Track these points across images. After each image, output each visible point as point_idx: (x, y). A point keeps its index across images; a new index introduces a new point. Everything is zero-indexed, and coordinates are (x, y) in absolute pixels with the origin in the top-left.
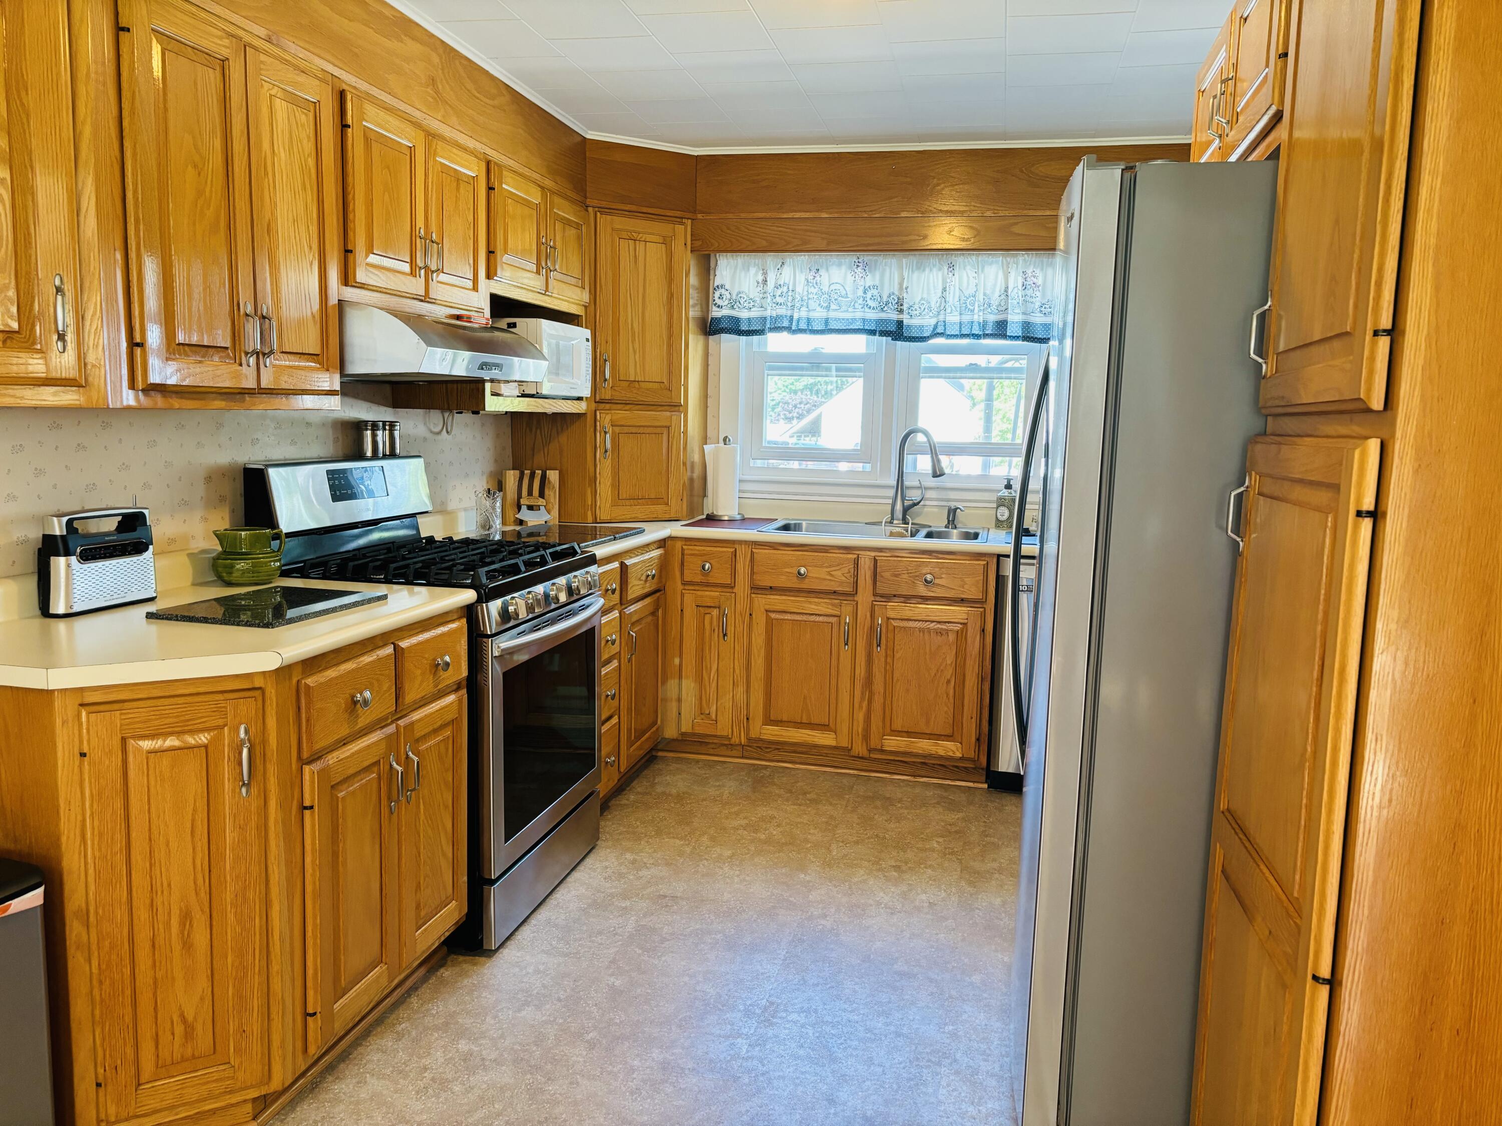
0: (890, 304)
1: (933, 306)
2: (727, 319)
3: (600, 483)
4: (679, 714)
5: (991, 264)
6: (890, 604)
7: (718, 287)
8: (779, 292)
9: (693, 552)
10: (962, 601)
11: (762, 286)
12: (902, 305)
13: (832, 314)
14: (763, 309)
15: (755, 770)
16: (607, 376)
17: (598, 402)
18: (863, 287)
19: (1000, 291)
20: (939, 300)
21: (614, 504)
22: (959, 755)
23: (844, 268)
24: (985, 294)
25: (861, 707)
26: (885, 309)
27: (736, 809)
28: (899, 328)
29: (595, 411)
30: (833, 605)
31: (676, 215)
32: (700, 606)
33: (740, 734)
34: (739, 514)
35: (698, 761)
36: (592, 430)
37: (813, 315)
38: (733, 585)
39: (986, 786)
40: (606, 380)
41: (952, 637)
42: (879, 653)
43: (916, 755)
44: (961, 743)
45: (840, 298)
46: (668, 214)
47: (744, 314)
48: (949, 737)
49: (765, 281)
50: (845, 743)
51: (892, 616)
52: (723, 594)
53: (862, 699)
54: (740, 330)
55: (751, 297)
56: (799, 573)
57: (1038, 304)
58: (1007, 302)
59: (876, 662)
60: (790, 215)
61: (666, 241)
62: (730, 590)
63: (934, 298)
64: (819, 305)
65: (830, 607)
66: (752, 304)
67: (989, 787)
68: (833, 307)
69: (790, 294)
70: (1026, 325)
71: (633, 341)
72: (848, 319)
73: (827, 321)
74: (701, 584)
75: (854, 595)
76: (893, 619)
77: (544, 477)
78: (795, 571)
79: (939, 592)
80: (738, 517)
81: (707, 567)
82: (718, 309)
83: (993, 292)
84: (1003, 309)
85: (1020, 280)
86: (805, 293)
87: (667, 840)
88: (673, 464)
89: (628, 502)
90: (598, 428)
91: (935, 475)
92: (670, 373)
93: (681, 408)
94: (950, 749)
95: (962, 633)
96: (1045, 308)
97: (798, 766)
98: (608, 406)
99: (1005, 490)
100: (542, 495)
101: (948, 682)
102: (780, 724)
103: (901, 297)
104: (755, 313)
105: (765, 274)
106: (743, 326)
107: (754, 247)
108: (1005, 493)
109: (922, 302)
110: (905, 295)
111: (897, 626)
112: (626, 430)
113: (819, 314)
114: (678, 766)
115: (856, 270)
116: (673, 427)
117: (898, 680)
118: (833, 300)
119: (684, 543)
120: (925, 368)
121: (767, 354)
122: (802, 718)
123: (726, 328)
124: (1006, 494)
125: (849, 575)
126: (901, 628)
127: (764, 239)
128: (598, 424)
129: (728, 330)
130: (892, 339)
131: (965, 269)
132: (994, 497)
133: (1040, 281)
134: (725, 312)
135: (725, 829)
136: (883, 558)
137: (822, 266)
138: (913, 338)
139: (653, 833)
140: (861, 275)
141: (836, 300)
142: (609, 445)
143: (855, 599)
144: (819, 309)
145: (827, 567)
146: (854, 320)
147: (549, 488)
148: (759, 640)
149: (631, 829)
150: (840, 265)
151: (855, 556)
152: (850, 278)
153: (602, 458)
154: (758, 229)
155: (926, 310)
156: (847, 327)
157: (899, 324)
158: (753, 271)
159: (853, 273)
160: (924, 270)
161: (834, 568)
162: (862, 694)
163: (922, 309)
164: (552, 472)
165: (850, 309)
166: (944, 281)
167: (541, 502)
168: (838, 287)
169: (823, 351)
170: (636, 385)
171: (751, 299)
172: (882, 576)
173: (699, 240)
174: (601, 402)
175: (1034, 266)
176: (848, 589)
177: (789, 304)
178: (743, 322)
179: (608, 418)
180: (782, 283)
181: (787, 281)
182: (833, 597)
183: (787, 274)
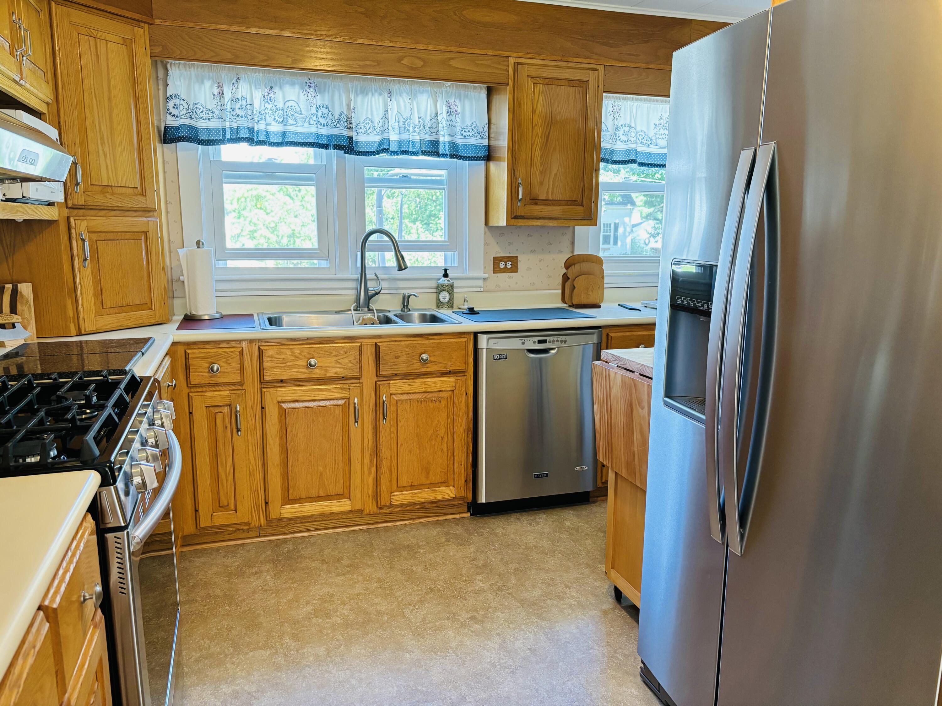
0: (342, 122)
1: (376, 125)
2: (186, 128)
3: (81, 293)
4: (196, 511)
5: (423, 92)
6: (392, 382)
7: (171, 96)
8: (238, 105)
9: (198, 356)
10: (449, 373)
11: (218, 99)
12: (351, 123)
13: (290, 128)
14: (221, 120)
15: (277, 546)
16: (80, 180)
17: (70, 208)
18: (315, 105)
19: (430, 116)
20: (381, 121)
21: (98, 314)
22: (453, 496)
23: (297, 87)
24: (419, 117)
25: (370, 473)
26: (337, 126)
27: (290, 596)
28: (350, 144)
29: (68, 218)
30: (342, 389)
31: (134, 17)
32: (209, 407)
33: (259, 518)
34: (217, 312)
35: (217, 550)
36: (66, 237)
37: (271, 129)
38: (243, 382)
39: (468, 514)
40: (77, 184)
41: (444, 403)
42: (384, 424)
43: (417, 504)
44: (454, 487)
45: (296, 114)
46: (127, 15)
47: (202, 125)
48: (444, 483)
49: (221, 94)
50: (358, 506)
51: (394, 392)
52: (233, 392)
53: (371, 465)
54: (199, 140)
55: (209, 107)
56: (310, 365)
57: (458, 128)
58: (437, 125)
59: (383, 432)
60: (254, 30)
61: (127, 43)
62: (240, 387)
63: (377, 119)
64: (274, 119)
65: (340, 391)
66: (211, 115)
67: (471, 515)
68: (291, 121)
69: (248, 107)
70: (453, 145)
71: (103, 144)
72: (304, 134)
73: (284, 134)
74: (210, 385)
75: (359, 378)
76: (394, 394)
77: (15, 292)
78: (304, 363)
79: (432, 368)
80: (218, 316)
81: (215, 369)
82: (174, 119)
83: (426, 116)
84: (435, 130)
85: (445, 109)
86: (263, 108)
87: (251, 654)
88: (154, 270)
89: (112, 311)
90: (74, 235)
91: (400, 269)
92: (142, 178)
93: (155, 214)
94: (448, 492)
95: (451, 398)
96: (465, 131)
97: (313, 533)
98: (81, 212)
99: (444, 278)
100: (13, 310)
101: (442, 439)
102: (298, 502)
103: (350, 116)
104: (212, 124)
105: (220, 86)
106: (202, 136)
107: (218, 59)
108: (443, 280)
109: (368, 121)
110: (353, 115)
111: (399, 400)
112: (103, 236)
113: (275, 128)
114: (202, 560)
115: (308, 90)
116: (151, 233)
117: (402, 445)
118: (290, 115)
119: (186, 347)
120: (368, 178)
121: (221, 161)
122: (318, 493)
123: (187, 137)
124: (446, 281)
125: (355, 361)
126: (402, 401)
127: (228, 52)
128: (73, 231)
129: (189, 139)
130: (345, 153)
131: (401, 96)
132: (433, 284)
133: (459, 110)
134: (183, 121)
135: (298, 622)
136: (384, 344)
137: (276, 85)
138: (361, 152)
139: (231, 650)
140: (313, 95)
141: (292, 115)
142: (88, 254)
143: (361, 381)
144: (274, 123)
145: (335, 356)
146: (310, 134)
147: (22, 303)
148: (273, 429)
149: (204, 652)
150: (293, 84)
151: (359, 344)
152: (303, 97)
153: (82, 268)
154: (221, 41)
155: (371, 129)
156: (305, 141)
157: (350, 140)
158: (208, 84)
159: (305, 92)
160: (367, 94)
161: (342, 357)
162: (371, 461)
163: (368, 128)
164: (24, 285)
165: (306, 125)
166: (386, 105)
167: (15, 318)
168: (293, 104)
169: (276, 161)
170: (109, 190)
171: (209, 110)
172: (385, 360)
173: (159, 46)
174: (74, 208)
175: (455, 98)
176: (356, 373)
177: (250, 117)
178: (202, 132)
179: (84, 224)
180: (240, 97)
181: (244, 95)
182: (341, 382)
183: (243, 89)
